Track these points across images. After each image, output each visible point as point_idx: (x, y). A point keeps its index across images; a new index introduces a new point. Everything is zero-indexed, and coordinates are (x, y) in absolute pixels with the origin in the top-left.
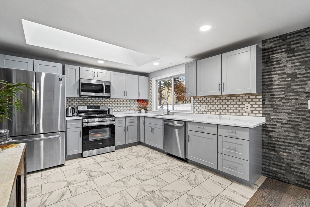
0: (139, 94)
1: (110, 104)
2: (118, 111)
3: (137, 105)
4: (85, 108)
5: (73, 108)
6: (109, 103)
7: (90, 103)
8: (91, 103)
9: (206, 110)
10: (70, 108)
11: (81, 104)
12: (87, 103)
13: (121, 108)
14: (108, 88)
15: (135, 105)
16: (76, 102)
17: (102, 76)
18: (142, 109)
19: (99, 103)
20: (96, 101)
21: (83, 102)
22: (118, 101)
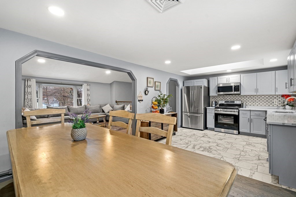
0: (276, 89)
3: (282, 101)
4: (223, 102)
5: (215, 102)
8: (229, 99)
10: (214, 102)
12: (226, 99)
13: (257, 103)
14: (237, 88)
15: (277, 101)
19: (235, 99)
20: (233, 97)
22: (254, 97)
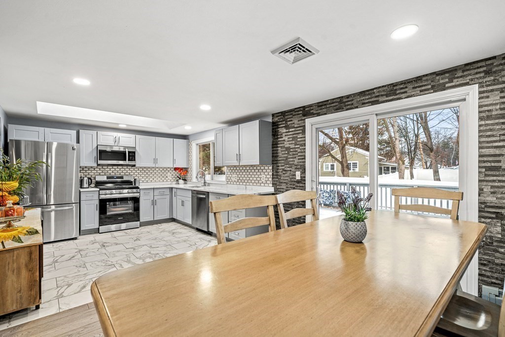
0: (174, 160)
1: (137, 174)
2: (147, 182)
3: (175, 175)
4: (104, 179)
5: (89, 178)
6: (136, 172)
7: (111, 172)
8: (113, 172)
9: (236, 180)
10: (86, 179)
11: (100, 173)
12: (108, 172)
13: (151, 178)
14: (132, 156)
15: (171, 175)
16: (93, 172)
17: (125, 141)
18: (180, 179)
19: (122, 172)
20: (119, 170)
21: (102, 171)
22: (147, 170)
